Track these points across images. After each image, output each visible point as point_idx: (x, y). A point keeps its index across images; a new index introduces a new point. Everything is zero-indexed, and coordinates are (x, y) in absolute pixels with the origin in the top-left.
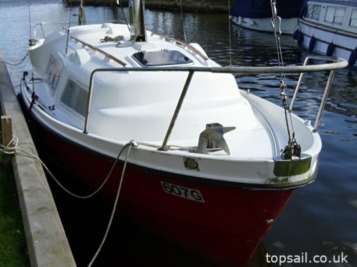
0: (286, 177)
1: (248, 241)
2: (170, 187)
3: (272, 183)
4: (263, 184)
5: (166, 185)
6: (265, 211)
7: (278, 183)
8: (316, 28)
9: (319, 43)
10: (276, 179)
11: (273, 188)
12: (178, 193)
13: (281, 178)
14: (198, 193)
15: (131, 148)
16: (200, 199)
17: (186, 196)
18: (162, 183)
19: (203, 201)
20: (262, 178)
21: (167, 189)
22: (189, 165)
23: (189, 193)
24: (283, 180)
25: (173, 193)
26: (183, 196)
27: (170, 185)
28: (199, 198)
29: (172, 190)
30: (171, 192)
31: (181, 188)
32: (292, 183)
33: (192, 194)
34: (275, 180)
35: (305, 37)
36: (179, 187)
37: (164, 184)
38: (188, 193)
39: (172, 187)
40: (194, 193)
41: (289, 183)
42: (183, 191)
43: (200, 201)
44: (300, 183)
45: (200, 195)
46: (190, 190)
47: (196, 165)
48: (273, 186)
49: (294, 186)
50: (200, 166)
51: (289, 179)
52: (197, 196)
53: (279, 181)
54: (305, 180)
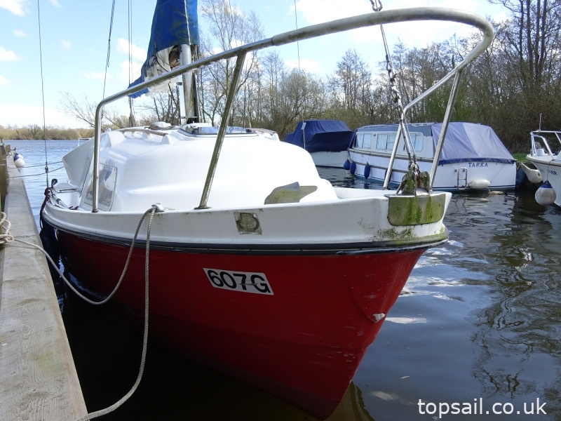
0: (408, 227)
1: (346, 355)
2: (219, 276)
3: (386, 239)
4: (371, 241)
5: (212, 274)
6: (372, 297)
7: (395, 239)
8: (370, 155)
9: (373, 169)
10: (392, 231)
11: (388, 246)
12: (232, 284)
13: (400, 230)
14: (263, 279)
15: (154, 215)
16: (267, 289)
17: (244, 288)
18: (206, 270)
19: (272, 293)
20: (367, 233)
21: (215, 279)
22: (244, 226)
23: (248, 281)
24: (404, 232)
25: (225, 287)
26: (239, 288)
27: (219, 271)
28: (263, 288)
29: (223, 282)
30: (222, 285)
31: (235, 275)
32: (418, 238)
33: (253, 282)
34: (390, 233)
35: (357, 165)
36: (231, 273)
37: (209, 272)
38: (246, 282)
39: (222, 274)
40: (256, 280)
41: (414, 239)
42: (238, 280)
43: (267, 293)
44: (431, 239)
45: (266, 282)
46: (249, 275)
47: (255, 223)
48: (388, 243)
49: (421, 243)
50: (262, 225)
51: (412, 231)
52: (262, 285)
53: (397, 234)
54: (437, 235)
